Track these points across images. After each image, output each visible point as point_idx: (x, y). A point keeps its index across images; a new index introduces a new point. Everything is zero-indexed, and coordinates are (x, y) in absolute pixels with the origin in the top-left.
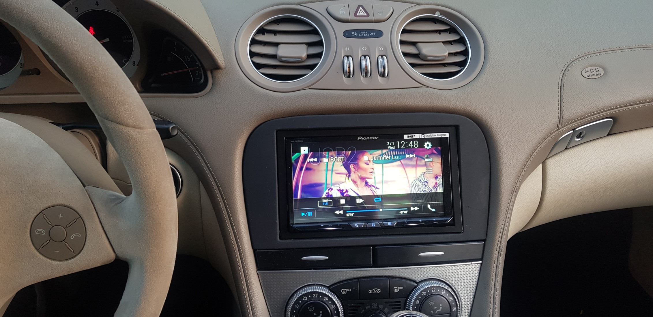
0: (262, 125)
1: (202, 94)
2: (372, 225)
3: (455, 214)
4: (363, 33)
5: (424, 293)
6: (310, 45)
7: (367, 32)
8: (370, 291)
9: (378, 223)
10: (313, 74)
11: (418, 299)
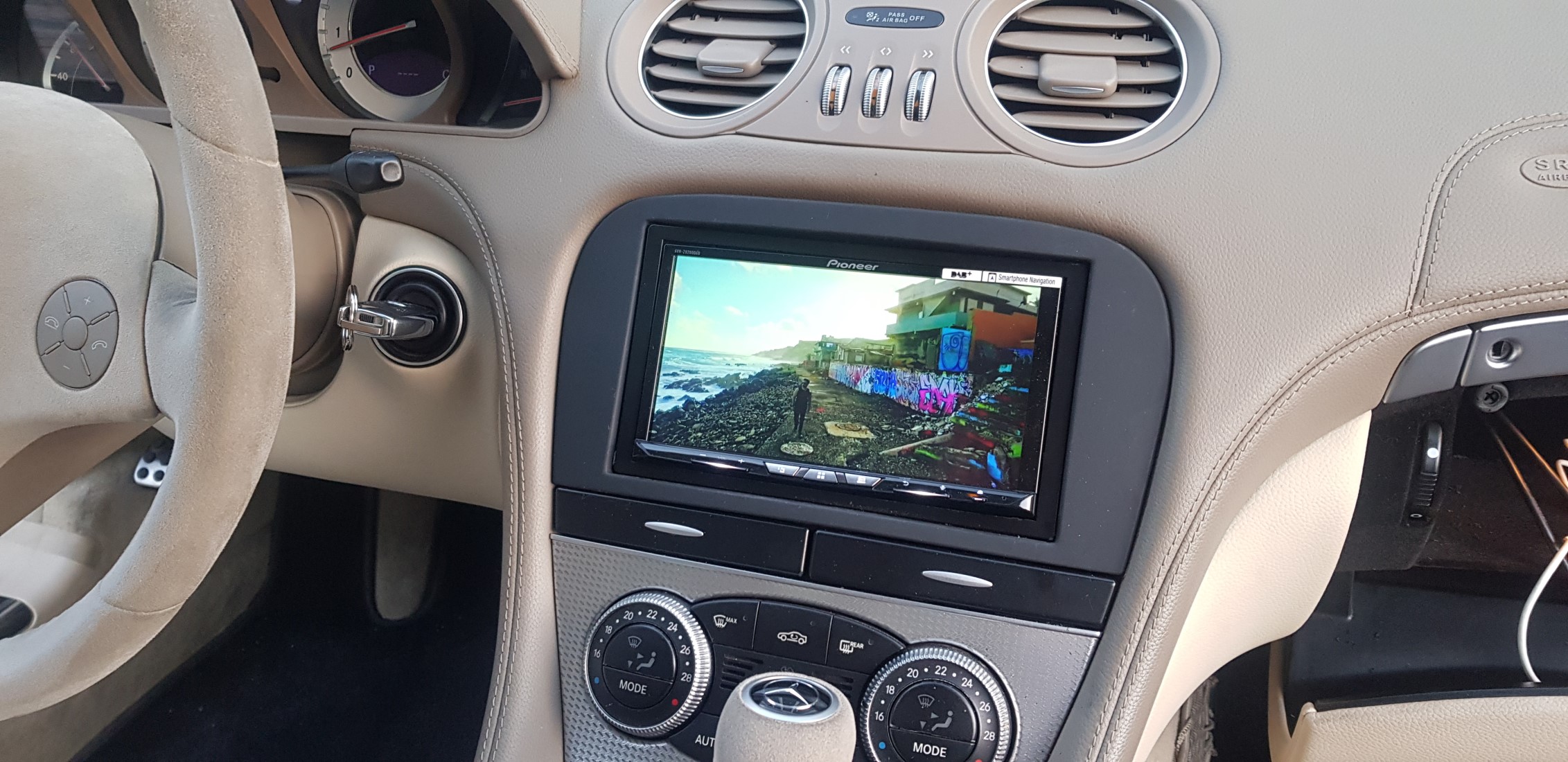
2: (817, 475)
3: (1043, 488)
4: (894, 15)
5: (912, 671)
6: (777, 42)
7: (903, 15)
8: (782, 636)
9: (833, 473)
10: (752, 106)
11: (894, 683)
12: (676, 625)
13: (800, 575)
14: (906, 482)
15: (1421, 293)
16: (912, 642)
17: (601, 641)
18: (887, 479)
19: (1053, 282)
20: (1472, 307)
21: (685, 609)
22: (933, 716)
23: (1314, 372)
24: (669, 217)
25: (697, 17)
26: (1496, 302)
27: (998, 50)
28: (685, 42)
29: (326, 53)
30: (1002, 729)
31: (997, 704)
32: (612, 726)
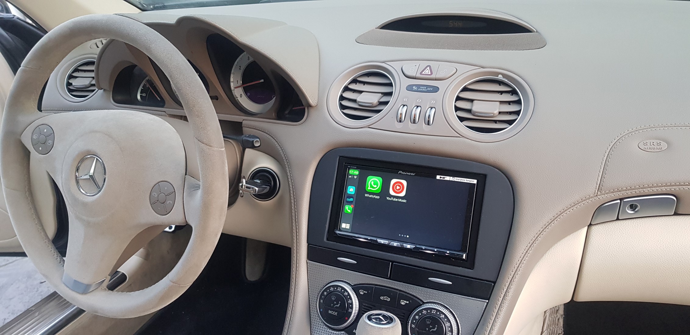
0: (330, 152)
1: (299, 124)
2: (394, 244)
4: (422, 88)
5: (424, 311)
6: (383, 94)
7: (425, 88)
8: (382, 298)
9: (399, 244)
10: (376, 117)
11: (418, 315)
12: (347, 293)
13: (388, 277)
14: (424, 248)
15: (600, 188)
16: (425, 302)
17: (323, 297)
18: (418, 246)
19: (474, 181)
20: (619, 193)
21: (350, 288)
22: (431, 327)
23: (562, 214)
24: (346, 155)
25: (358, 83)
26: (627, 192)
27: (458, 99)
28: (353, 93)
29: (233, 89)
30: (454, 332)
31: (452, 323)
32: (326, 325)
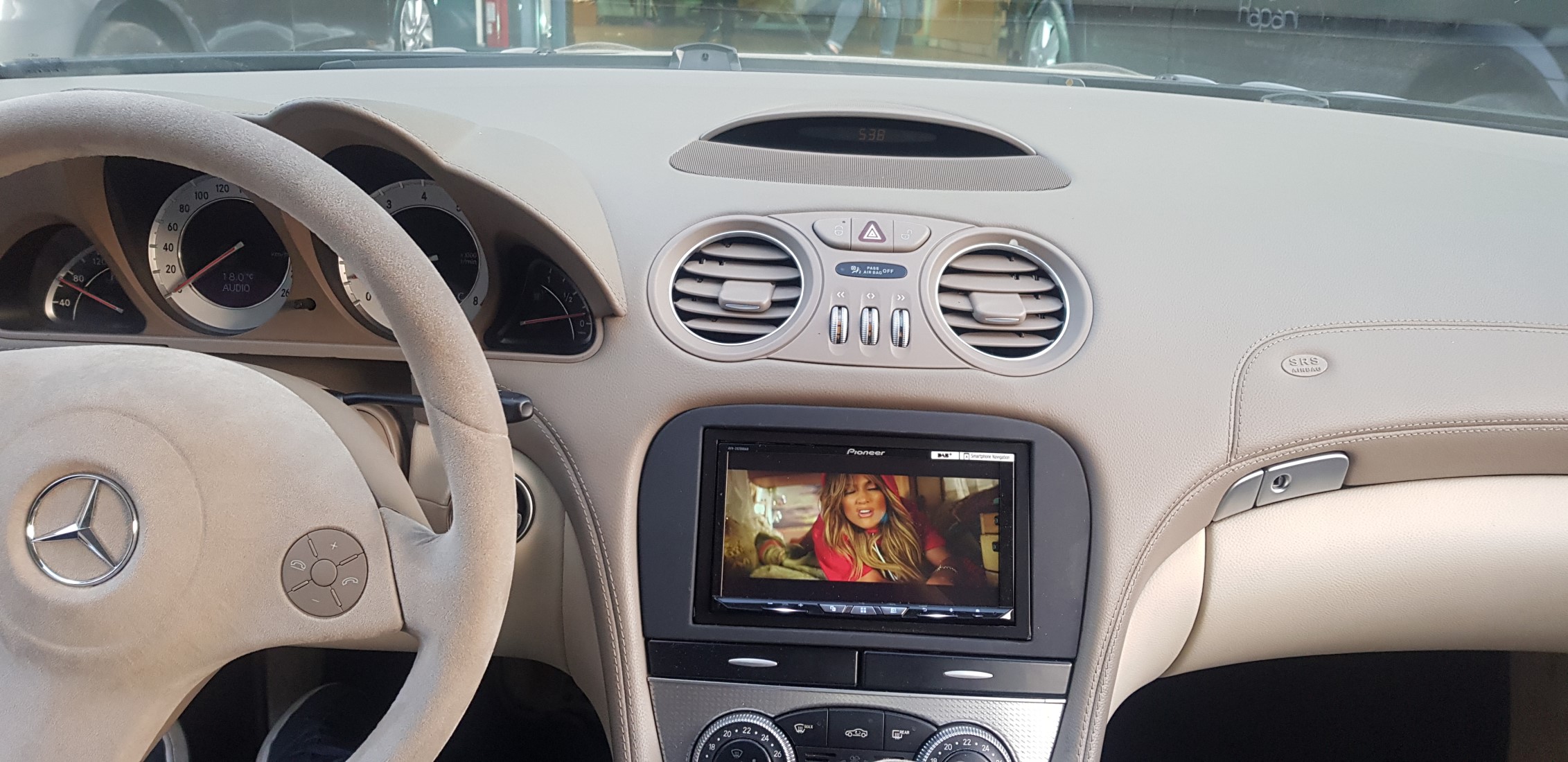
0: (680, 416)
1: (583, 357)
2: (860, 610)
3: (1018, 603)
4: (871, 268)
5: (947, 745)
6: (779, 284)
7: (878, 268)
8: (848, 733)
9: (872, 607)
10: (774, 335)
11: (936, 755)
12: (767, 736)
13: (855, 686)
14: (925, 609)
15: (1235, 451)
16: (940, 725)
18: (911, 608)
19: (1008, 457)
20: (1263, 457)
21: (770, 723)
23: (1177, 508)
25: (708, 261)
26: (1276, 453)
27: (944, 290)
28: (701, 283)
29: (346, 280)
